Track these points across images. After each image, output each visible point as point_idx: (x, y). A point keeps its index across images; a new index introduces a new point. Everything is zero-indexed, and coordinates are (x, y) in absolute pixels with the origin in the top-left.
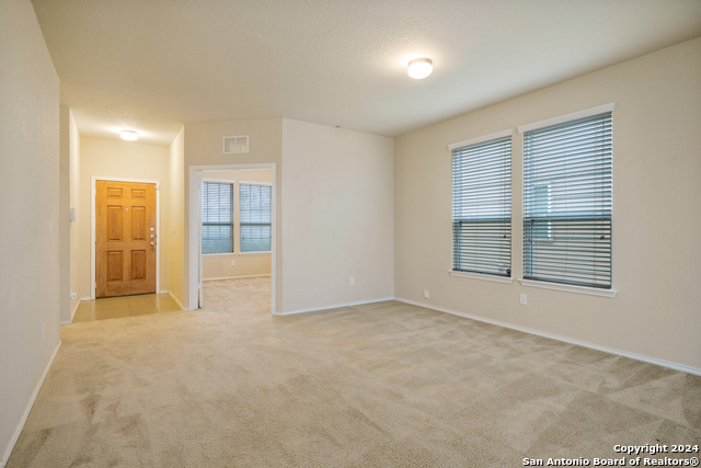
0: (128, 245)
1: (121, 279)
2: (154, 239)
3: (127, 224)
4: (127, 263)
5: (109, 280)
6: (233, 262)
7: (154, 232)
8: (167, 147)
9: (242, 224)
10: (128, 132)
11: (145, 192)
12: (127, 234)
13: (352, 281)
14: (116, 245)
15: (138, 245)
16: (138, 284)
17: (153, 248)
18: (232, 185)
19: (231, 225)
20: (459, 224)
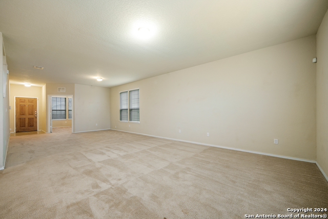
0: (27, 117)
1: (25, 126)
2: (36, 115)
3: (27, 110)
4: (27, 122)
5: (20, 127)
6: (66, 122)
7: (37, 113)
8: (41, 87)
9: (69, 110)
10: (27, 84)
11: (34, 101)
12: (27, 113)
13: (97, 125)
14: (23, 117)
15: (31, 116)
16: (31, 128)
17: (36, 117)
18: (65, 98)
19: (65, 110)
20: (121, 110)
